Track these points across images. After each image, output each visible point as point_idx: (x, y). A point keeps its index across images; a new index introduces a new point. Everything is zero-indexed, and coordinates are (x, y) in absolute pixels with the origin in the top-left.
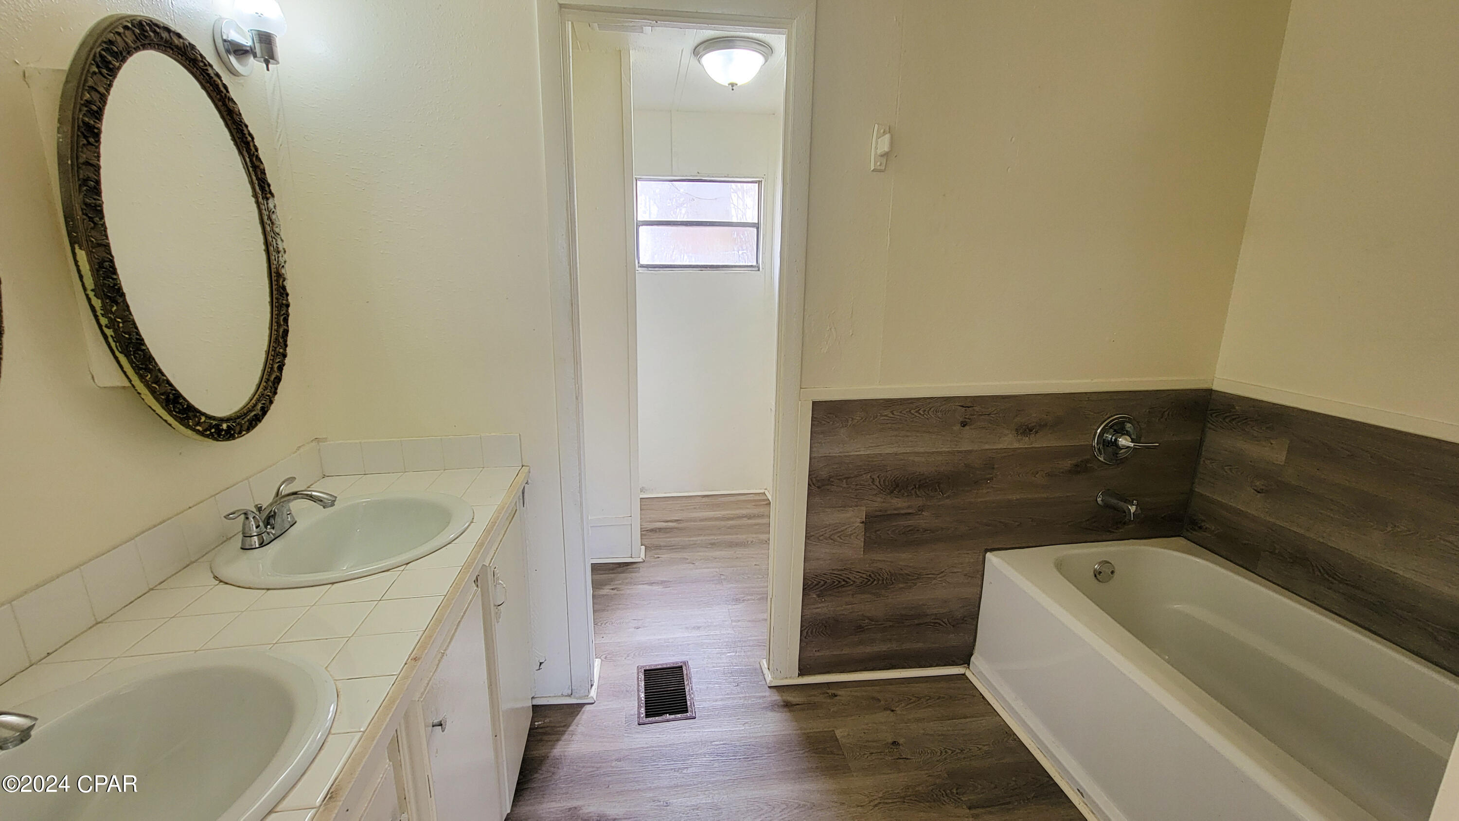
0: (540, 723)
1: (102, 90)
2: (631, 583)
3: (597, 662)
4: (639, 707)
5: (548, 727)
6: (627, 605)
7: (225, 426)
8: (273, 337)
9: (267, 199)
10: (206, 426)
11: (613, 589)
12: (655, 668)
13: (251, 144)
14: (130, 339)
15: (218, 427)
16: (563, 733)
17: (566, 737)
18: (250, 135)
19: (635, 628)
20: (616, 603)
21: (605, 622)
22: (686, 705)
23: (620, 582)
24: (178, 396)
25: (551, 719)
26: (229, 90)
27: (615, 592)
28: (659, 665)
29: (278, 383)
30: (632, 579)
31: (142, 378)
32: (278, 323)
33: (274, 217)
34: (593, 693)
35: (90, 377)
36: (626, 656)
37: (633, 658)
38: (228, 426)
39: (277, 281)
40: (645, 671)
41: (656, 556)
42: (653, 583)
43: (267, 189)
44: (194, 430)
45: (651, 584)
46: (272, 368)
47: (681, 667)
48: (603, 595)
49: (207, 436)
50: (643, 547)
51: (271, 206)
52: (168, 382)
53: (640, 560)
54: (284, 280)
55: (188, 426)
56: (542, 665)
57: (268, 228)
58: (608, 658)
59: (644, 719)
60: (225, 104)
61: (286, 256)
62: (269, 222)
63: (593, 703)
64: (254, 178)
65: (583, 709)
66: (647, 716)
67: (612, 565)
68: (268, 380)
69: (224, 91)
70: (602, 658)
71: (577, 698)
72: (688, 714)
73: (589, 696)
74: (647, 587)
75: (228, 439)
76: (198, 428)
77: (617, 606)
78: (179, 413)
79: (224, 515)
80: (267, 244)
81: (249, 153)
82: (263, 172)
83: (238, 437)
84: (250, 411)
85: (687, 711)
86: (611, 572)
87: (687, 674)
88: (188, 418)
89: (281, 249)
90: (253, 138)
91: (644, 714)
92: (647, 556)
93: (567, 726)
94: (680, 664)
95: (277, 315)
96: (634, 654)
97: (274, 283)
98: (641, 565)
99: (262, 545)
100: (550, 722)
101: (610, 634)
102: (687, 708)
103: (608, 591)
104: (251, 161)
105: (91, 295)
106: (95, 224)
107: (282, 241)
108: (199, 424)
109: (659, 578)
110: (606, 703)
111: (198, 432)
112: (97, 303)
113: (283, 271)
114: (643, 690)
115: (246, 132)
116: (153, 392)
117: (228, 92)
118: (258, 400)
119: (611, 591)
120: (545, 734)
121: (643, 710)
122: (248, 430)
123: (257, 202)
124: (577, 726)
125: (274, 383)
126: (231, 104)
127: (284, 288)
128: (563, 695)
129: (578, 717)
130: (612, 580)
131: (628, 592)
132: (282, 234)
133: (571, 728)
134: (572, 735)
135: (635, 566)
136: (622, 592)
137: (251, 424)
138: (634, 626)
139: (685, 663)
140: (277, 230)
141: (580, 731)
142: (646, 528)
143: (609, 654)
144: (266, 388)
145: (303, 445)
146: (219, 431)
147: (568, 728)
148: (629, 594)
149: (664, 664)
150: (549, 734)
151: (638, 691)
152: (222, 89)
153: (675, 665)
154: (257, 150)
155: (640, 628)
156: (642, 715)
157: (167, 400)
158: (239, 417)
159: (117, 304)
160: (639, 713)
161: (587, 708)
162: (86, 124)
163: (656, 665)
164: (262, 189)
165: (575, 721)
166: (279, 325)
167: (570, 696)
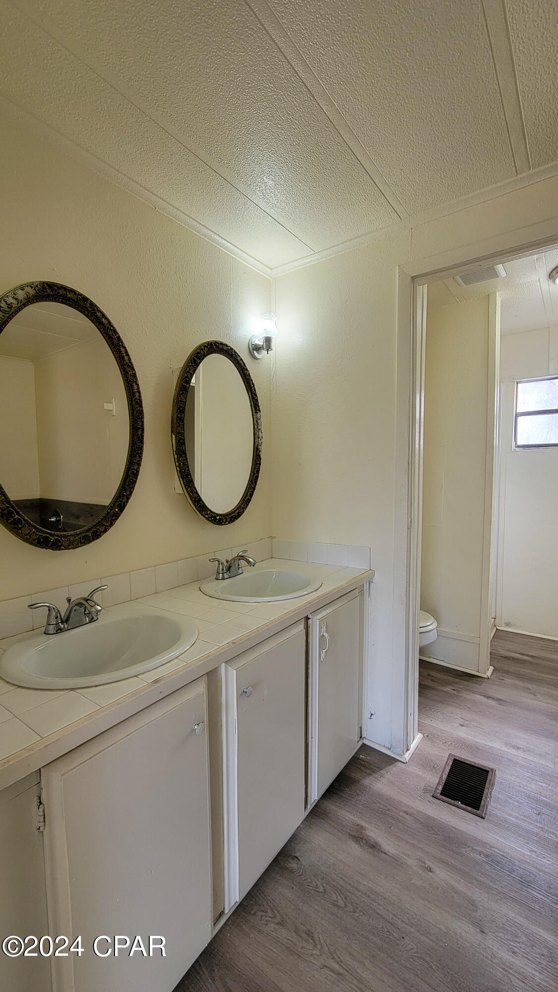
0: (363, 757)
1: (191, 372)
2: (470, 691)
3: (419, 736)
4: (438, 784)
5: (367, 762)
6: (461, 706)
7: (218, 518)
8: (251, 479)
9: (257, 413)
10: (210, 516)
11: (454, 690)
12: (463, 761)
13: (253, 388)
14: (184, 472)
15: (215, 517)
16: (375, 772)
17: (376, 775)
18: (253, 384)
19: (460, 725)
20: (453, 701)
21: (438, 711)
22: (480, 804)
23: (462, 687)
24: (200, 499)
25: (372, 758)
26: (246, 365)
27: (455, 692)
28: (468, 760)
29: (249, 502)
30: (473, 688)
31: (187, 489)
32: (254, 472)
33: (259, 421)
34: (407, 756)
35: (174, 488)
36: (444, 741)
37: (449, 745)
38: (220, 518)
39: (257, 452)
40: (454, 759)
41: (501, 678)
42: (490, 697)
43: (258, 408)
44: (204, 517)
45: (488, 697)
46: (247, 494)
47: (488, 772)
48: (445, 692)
49: (210, 521)
50: (491, 668)
51: (258, 416)
52: (197, 493)
53: (485, 676)
54: (260, 451)
55: (202, 515)
56: (372, 716)
57: (256, 427)
58: (429, 737)
59: (439, 795)
60: (243, 372)
61: (262, 440)
62: (256, 424)
63: (405, 763)
64: (252, 403)
65: (396, 763)
66: (442, 794)
67: (460, 672)
68: (244, 499)
69: (243, 366)
70: (425, 735)
71: (394, 754)
72: (478, 812)
73: (403, 756)
74: (483, 698)
75: (219, 524)
76: (206, 516)
77: (452, 703)
78: (199, 507)
79: (209, 559)
80: (254, 434)
81: (251, 392)
82: (257, 400)
83: (224, 524)
84: (232, 513)
85: (478, 809)
86: (457, 677)
87: (490, 780)
88: (203, 511)
89: (260, 436)
90: (254, 386)
91: (440, 792)
92: (493, 676)
93: (380, 768)
94: (487, 769)
95: (254, 468)
96: (451, 744)
97: (255, 453)
98: (486, 680)
99: (223, 579)
100: (371, 760)
101: (438, 720)
102: (480, 806)
103: (450, 690)
104: (252, 396)
105: (175, 452)
106: (180, 425)
107: (262, 433)
108: (207, 514)
109: (497, 696)
110: (414, 768)
111: (206, 518)
112: (176, 456)
113: (260, 447)
114: (447, 774)
115: (251, 383)
116: (190, 496)
117: (245, 366)
118: (238, 509)
119: (452, 691)
120: (364, 766)
121: (440, 788)
122: (230, 523)
123: (253, 415)
124: (387, 772)
125: (246, 502)
126: (246, 372)
127: (259, 455)
128: (384, 746)
129: (391, 767)
130: (456, 683)
131: (466, 696)
132: (262, 429)
133: (382, 772)
134: (381, 776)
135: (479, 679)
136: (461, 695)
137: (231, 520)
138: (460, 723)
139: (492, 770)
140: (260, 427)
141: (387, 777)
142: (500, 654)
143: (431, 734)
144: (242, 503)
145: (264, 538)
146: (215, 519)
147: (380, 770)
148: (465, 698)
149: (473, 762)
150: (367, 768)
151: (443, 772)
152: (242, 365)
153: (482, 767)
154: (255, 391)
155: (464, 726)
156: (438, 791)
157: (195, 500)
158: (226, 515)
159: (182, 457)
160: (436, 789)
161: (399, 764)
162: (183, 386)
163: (466, 760)
164: (255, 408)
165: (387, 769)
166: (254, 474)
167: (389, 749)
